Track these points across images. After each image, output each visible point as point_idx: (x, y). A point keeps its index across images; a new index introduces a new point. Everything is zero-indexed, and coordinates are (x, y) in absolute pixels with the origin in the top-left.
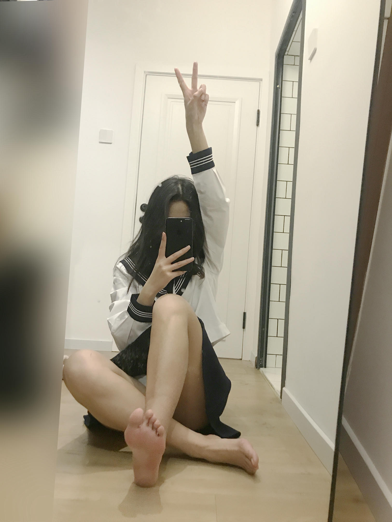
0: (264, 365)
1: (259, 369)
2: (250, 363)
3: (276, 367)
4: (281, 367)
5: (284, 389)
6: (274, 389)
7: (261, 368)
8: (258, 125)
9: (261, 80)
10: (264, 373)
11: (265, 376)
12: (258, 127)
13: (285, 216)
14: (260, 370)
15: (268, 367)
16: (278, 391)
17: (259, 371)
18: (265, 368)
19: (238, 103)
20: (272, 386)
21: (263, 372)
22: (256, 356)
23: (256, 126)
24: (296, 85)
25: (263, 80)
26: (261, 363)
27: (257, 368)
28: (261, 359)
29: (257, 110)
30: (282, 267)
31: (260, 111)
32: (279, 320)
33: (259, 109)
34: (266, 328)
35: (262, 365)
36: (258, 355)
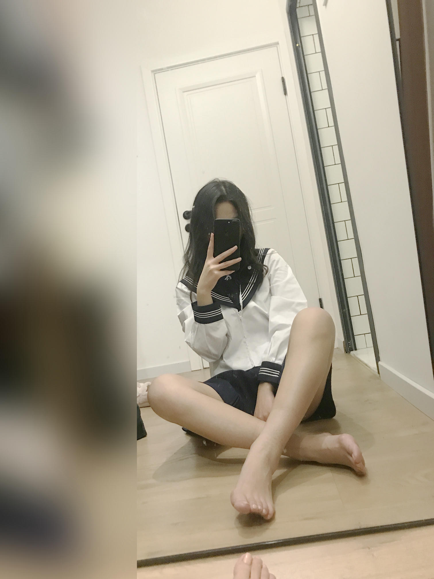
0: (354, 348)
1: (349, 353)
2: (339, 350)
3: (368, 347)
4: (373, 346)
5: (379, 363)
6: (369, 367)
7: (351, 352)
8: (285, 93)
9: (277, 43)
10: (356, 355)
11: (357, 358)
12: (287, 96)
13: (338, 184)
15: (359, 349)
16: (374, 368)
17: (350, 355)
18: (355, 350)
19: (258, 76)
20: (366, 365)
21: (354, 355)
22: (343, 340)
23: (284, 96)
24: (317, 37)
25: (280, 43)
26: (350, 347)
27: (347, 353)
28: (349, 342)
29: (281, 79)
30: (348, 239)
31: (285, 79)
32: (358, 296)
33: (283, 76)
34: (347, 309)
35: (352, 349)
36: (345, 339)
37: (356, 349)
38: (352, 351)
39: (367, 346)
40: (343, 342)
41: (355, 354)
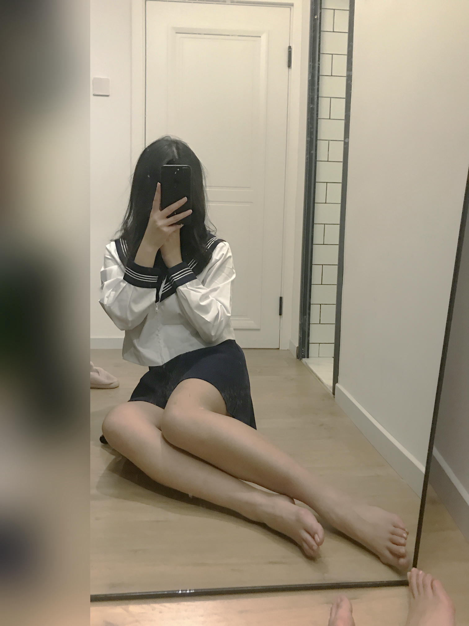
0: (306, 356)
2: (291, 353)
5: (337, 385)
7: (303, 359)
8: (289, 66)
9: (292, 5)
10: (307, 364)
11: (307, 366)
12: (290, 69)
13: (327, 183)
14: (302, 360)
15: (311, 357)
17: (302, 362)
19: (264, 38)
22: (297, 345)
23: (287, 68)
25: (295, 4)
26: (303, 354)
27: (298, 358)
28: (303, 349)
29: (288, 47)
30: (324, 244)
31: (292, 48)
32: (321, 305)
33: (291, 45)
34: (307, 315)
35: (304, 356)
36: (300, 344)
37: (308, 357)
38: (304, 357)
39: (319, 356)
40: (297, 347)
41: (307, 362)
